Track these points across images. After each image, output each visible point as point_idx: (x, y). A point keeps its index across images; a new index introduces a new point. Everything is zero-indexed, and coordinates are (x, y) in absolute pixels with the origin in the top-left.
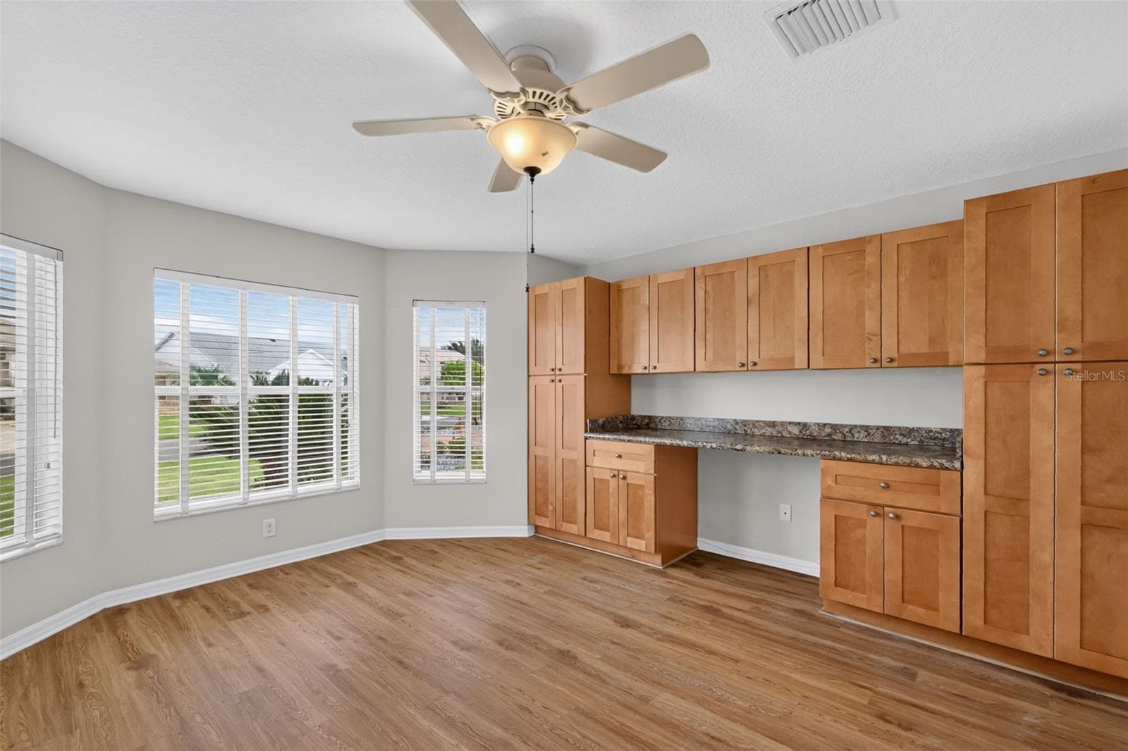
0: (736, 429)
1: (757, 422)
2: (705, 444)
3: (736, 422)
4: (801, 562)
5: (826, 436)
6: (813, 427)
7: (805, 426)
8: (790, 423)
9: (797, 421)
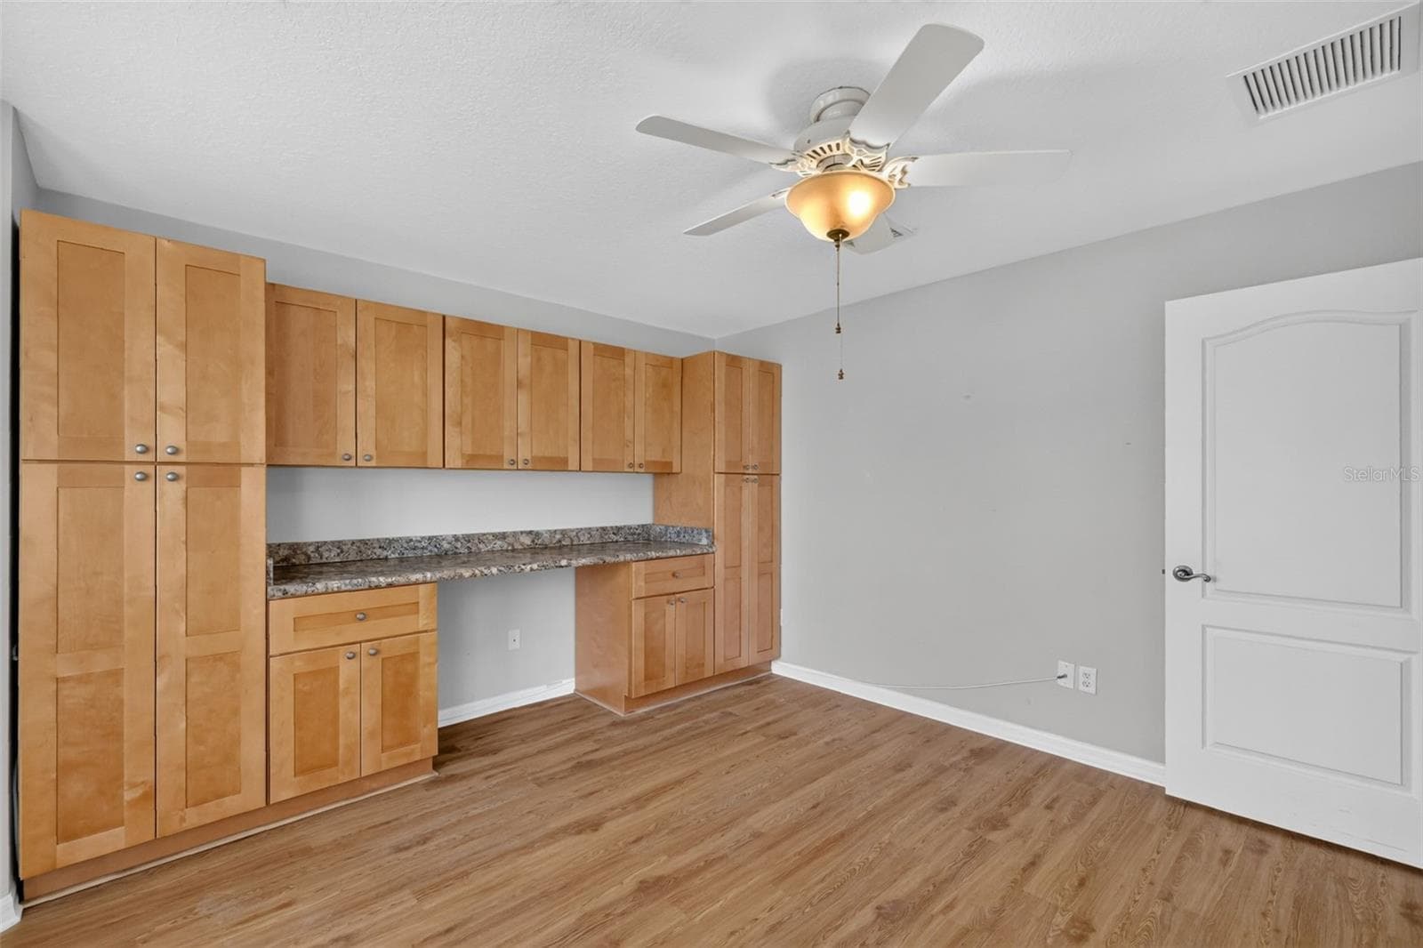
0: (457, 548)
1: (484, 534)
2: (523, 567)
3: (456, 538)
4: (529, 691)
5: (557, 542)
6: (545, 535)
7: (538, 534)
8: (522, 533)
9: (529, 529)
